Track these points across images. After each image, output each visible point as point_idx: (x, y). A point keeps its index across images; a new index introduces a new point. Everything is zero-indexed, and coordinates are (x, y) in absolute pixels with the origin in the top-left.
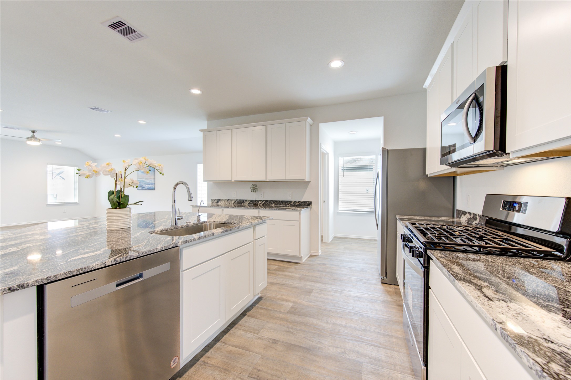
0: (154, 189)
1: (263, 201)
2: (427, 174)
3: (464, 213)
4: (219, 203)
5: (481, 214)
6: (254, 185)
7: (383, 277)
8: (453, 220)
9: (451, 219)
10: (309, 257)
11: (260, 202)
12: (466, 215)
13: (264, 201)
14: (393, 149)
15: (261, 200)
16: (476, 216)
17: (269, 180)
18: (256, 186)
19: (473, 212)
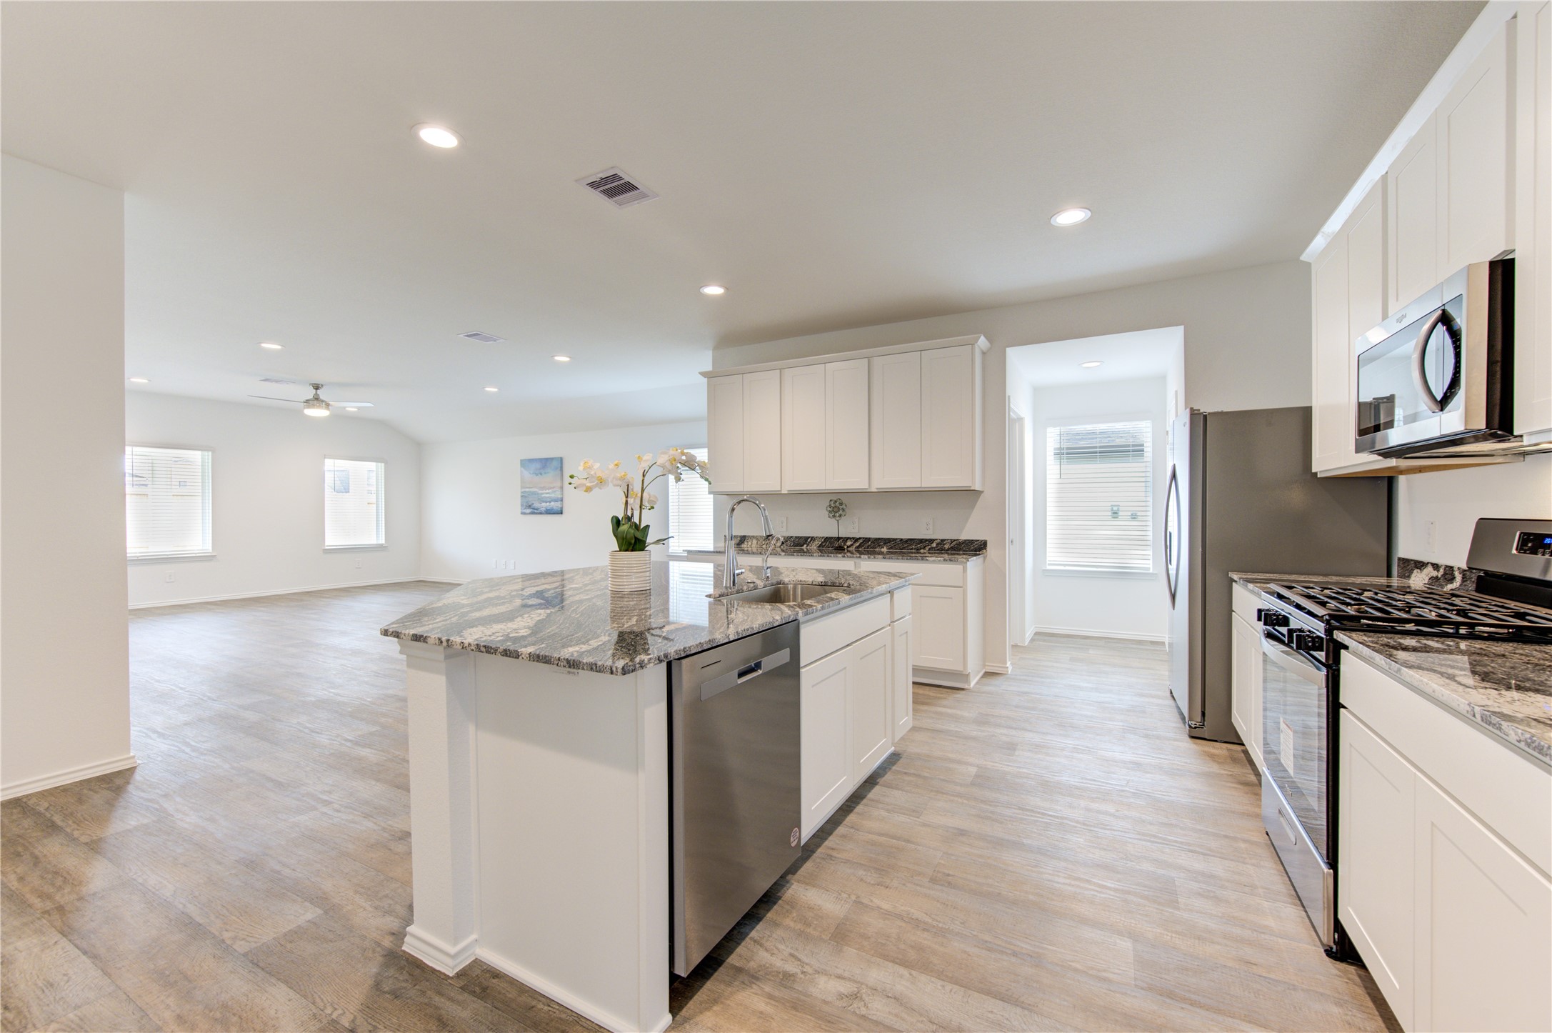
0: (562, 513)
1: (856, 540)
2: (1313, 471)
3: (1420, 565)
4: (744, 546)
5: (1464, 567)
6: (836, 502)
7: (1194, 723)
8: (1388, 583)
9: (1383, 581)
10: (982, 677)
11: (849, 543)
12: (1425, 570)
13: (861, 541)
14: (1220, 410)
15: (853, 538)
16: (1453, 571)
17: (877, 489)
18: (841, 504)
19: (1443, 561)
